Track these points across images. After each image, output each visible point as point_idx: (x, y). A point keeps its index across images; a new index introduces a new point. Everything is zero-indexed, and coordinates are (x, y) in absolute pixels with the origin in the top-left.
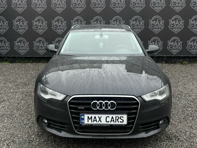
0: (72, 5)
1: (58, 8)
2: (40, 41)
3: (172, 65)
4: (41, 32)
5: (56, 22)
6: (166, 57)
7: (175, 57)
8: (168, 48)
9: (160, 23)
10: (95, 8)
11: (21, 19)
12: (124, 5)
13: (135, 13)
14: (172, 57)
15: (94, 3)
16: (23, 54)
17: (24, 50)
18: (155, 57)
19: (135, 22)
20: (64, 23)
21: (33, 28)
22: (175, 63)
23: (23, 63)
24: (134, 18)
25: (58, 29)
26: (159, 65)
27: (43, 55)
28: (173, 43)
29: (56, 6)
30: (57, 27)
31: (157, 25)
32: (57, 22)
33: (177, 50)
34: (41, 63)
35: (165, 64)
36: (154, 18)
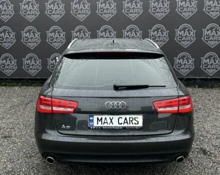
0: (73, 11)
1: (54, 14)
2: (30, 58)
3: (208, 90)
4: (32, 46)
5: (51, 33)
6: (200, 79)
7: (211, 80)
8: (201, 67)
9: (190, 34)
10: (103, 15)
11: (7, 30)
12: (141, 10)
13: (156, 21)
14: (208, 79)
15: (101, 8)
16: (9, 75)
17: (10, 69)
18: (184, 79)
19: (156, 32)
20: (63, 34)
21: (22, 40)
22: (212, 87)
23: (9, 86)
24: (154, 27)
25: (55, 42)
26: (190, 90)
27: (35, 76)
28: (208, 60)
29: (51, 12)
30: (52, 40)
31: (186, 36)
32: (53, 33)
33: (215, 70)
34: (32, 87)
35: (198, 89)
36: (181, 27)
